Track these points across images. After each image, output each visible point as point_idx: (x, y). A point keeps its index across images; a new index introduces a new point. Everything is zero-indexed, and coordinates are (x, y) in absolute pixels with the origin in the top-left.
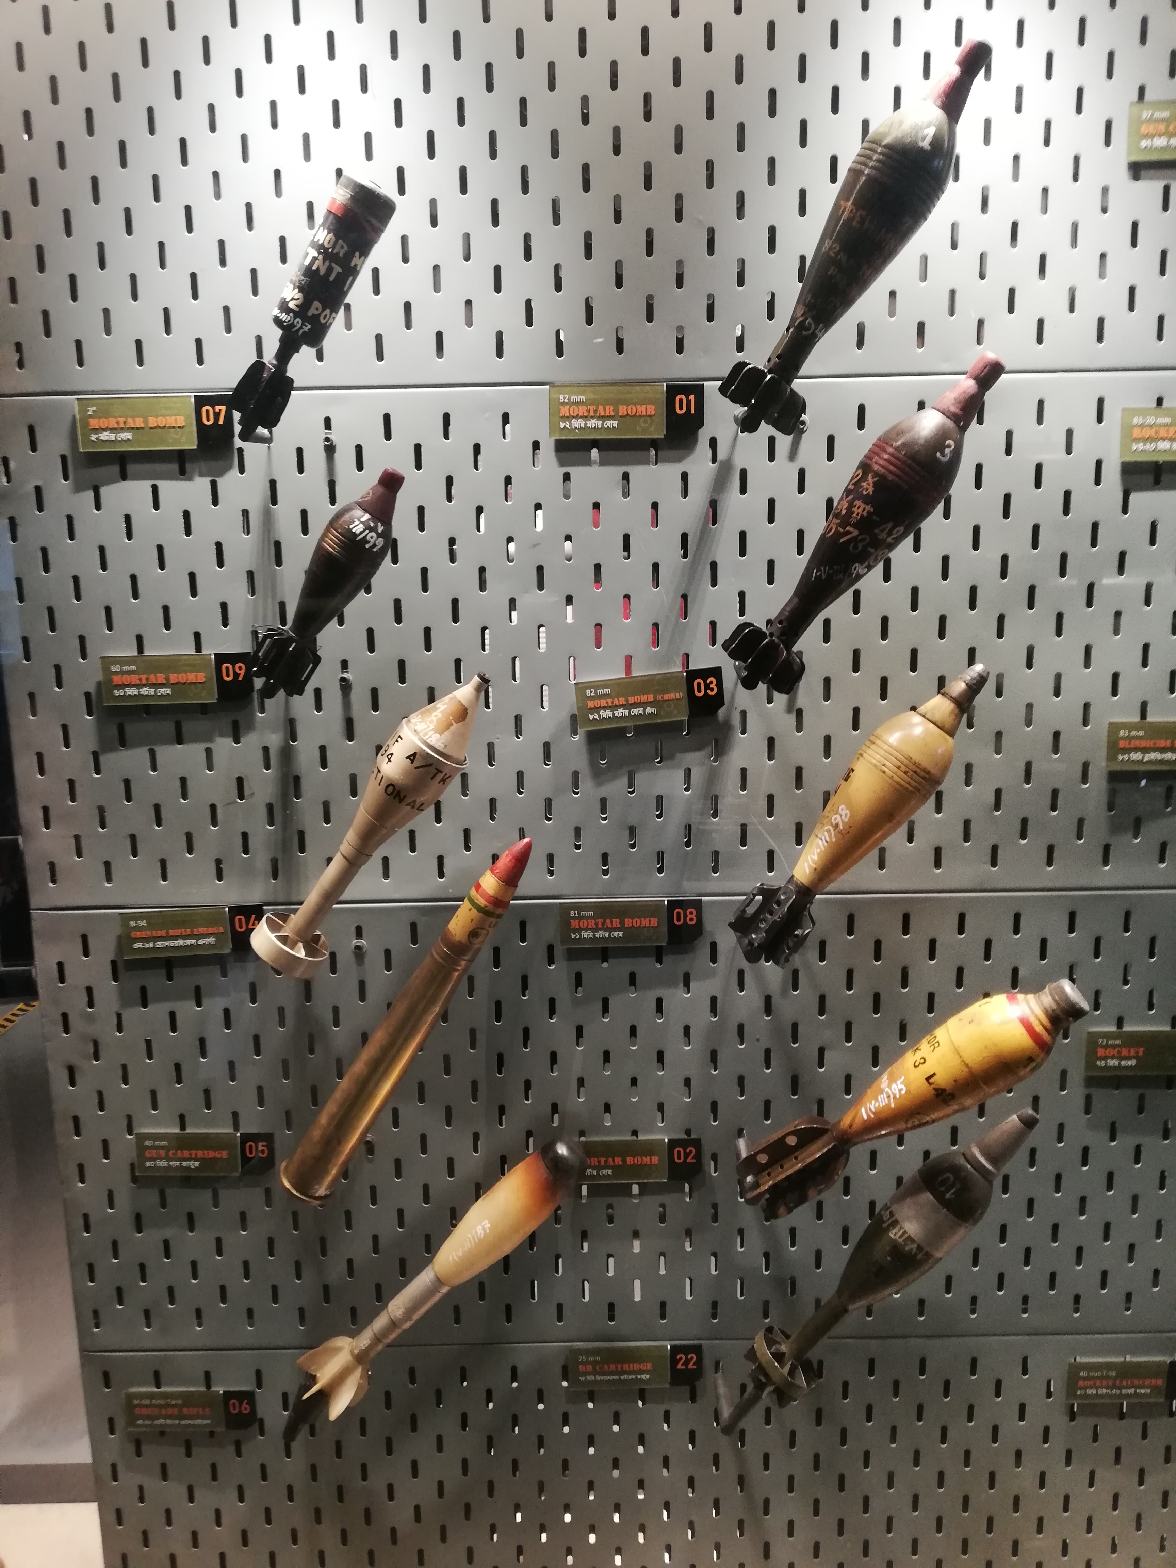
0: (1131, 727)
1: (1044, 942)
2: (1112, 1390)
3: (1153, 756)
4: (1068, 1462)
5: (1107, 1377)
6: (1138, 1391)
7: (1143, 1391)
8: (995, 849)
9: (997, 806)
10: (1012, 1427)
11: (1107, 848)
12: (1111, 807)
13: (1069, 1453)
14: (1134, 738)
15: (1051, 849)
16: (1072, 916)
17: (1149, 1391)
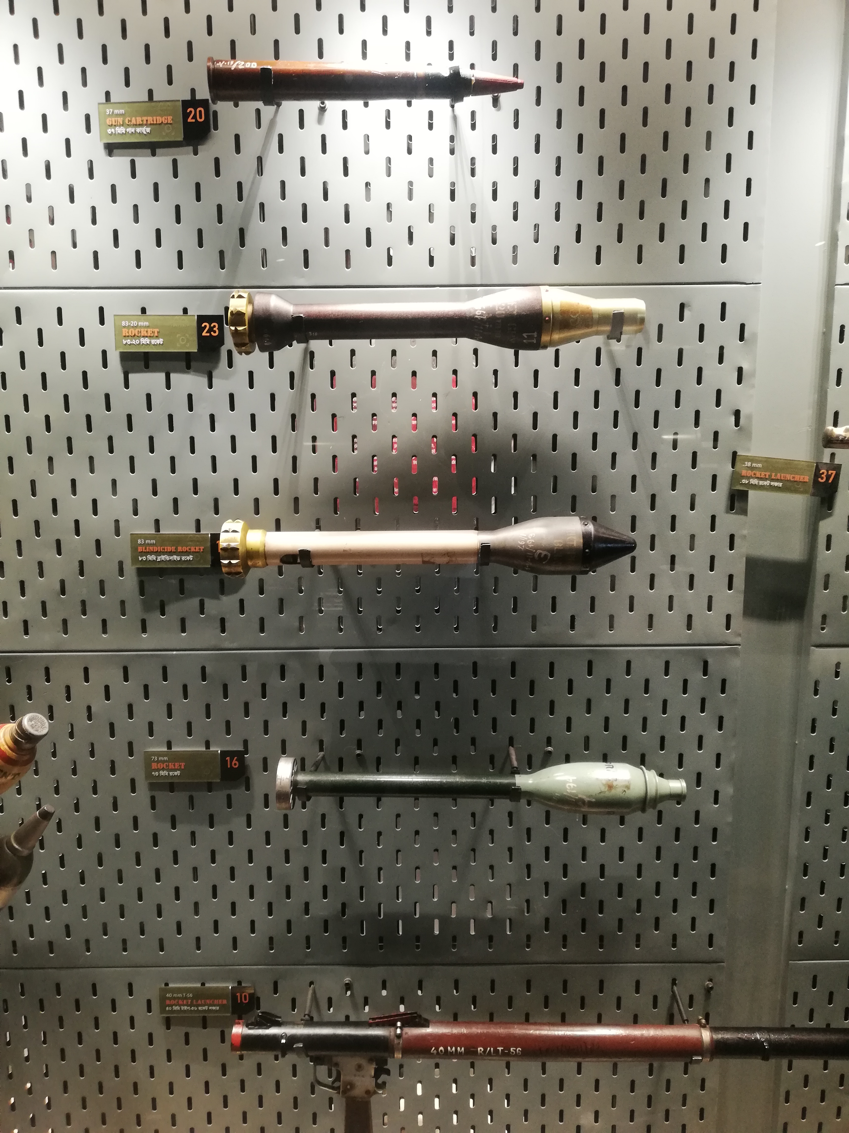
0: (145, 537)
1: (107, 688)
2: (191, 1008)
3: (163, 557)
4: (169, 1060)
5: (186, 998)
6: (210, 1008)
7: (214, 1008)
8: (65, 622)
9: (63, 592)
10: (126, 1033)
11: (144, 622)
12: (142, 593)
13: (169, 1052)
14: (148, 544)
15: (104, 622)
16: (125, 670)
17: (218, 1008)
